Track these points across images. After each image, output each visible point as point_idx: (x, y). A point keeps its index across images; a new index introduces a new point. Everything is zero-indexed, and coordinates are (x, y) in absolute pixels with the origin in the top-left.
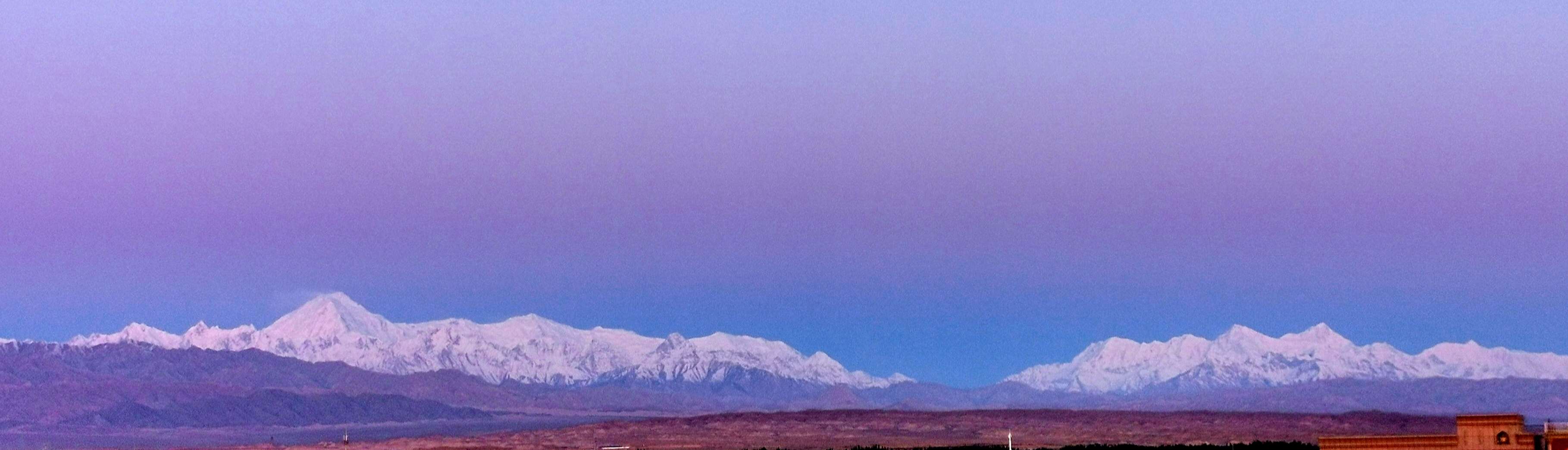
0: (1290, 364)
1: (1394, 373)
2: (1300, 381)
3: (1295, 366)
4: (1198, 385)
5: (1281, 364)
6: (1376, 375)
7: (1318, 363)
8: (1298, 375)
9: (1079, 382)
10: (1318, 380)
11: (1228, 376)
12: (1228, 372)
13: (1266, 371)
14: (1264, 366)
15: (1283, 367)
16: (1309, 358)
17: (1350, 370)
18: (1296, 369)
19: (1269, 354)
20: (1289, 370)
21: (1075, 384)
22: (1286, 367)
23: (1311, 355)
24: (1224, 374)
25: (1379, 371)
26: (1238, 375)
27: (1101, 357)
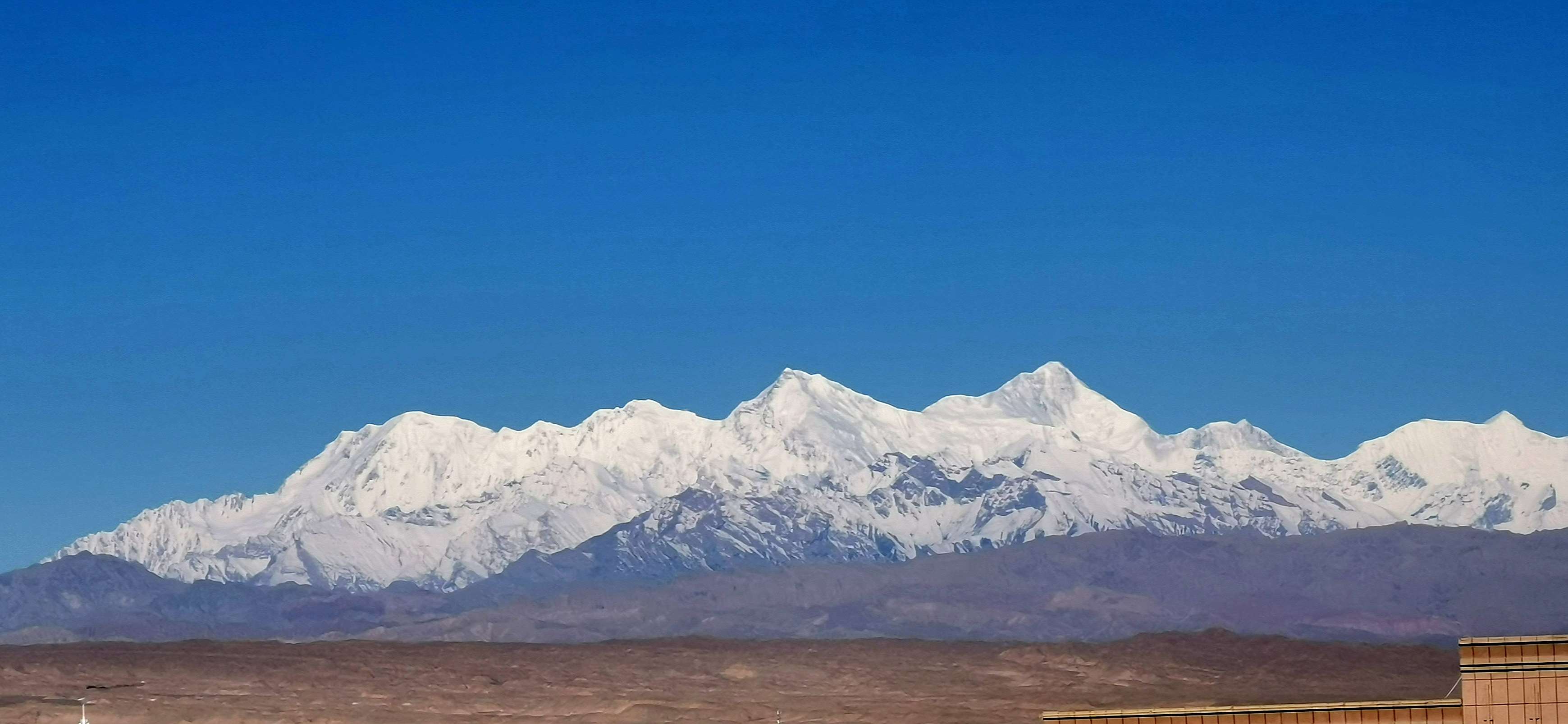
0: (955, 490)
1: (1273, 514)
2: (985, 542)
3: (973, 495)
4: (675, 557)
5: (930, 489)
6: (1215, 522)
7: (1043, 487)
8: (980, 523)
9: (304, 556)
10: (1040, 536)
11: (765, 527)
12: (765, 516)
13: (883, 512)
14: (876, 496)
15: (936, 500)
16: (1012, 471)
17: (1142, 509)
18: (976, 506)
19: (894, 459)
20: (951, 508)
21: (292, 560)
22: (944, 499)
23: (1019, 462)
24: (755, 521)
25: (1226, 508)
26: (796, 526)
27: (373, 476)
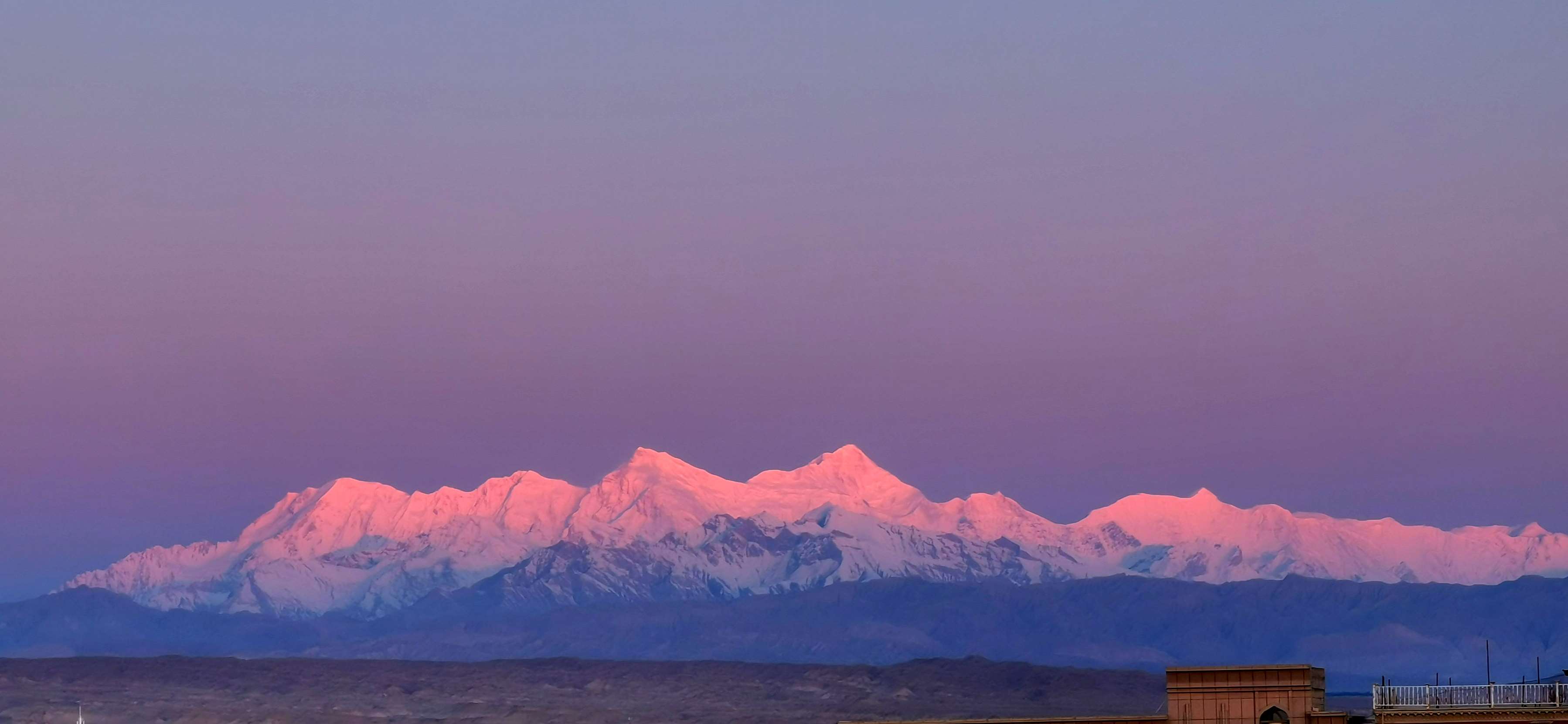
0: (772, 545)
1: (1020, 567)
2: (794, 585)
3: (784, 549)
4: (549, 594)
5: (751, 543)
6: (975, 572)
7: (839, 542)
8: (790, 570)
9: (256, 590)
10: (837, 581)
11: (621, 571)
12: (620, 563)
13: (713, 561)
14: (707, 548)
15: (754, 552)
16: (814, 529)
17: (916, 561)
18: (786, 557)
19: (722, 519)
20: (768, 558)
21: (246, 593)
22: (762, 552)
23: (822, 523)
24: (613, 567)
25: (983, 562)
26: (645, 571)
27: (312, 528)
